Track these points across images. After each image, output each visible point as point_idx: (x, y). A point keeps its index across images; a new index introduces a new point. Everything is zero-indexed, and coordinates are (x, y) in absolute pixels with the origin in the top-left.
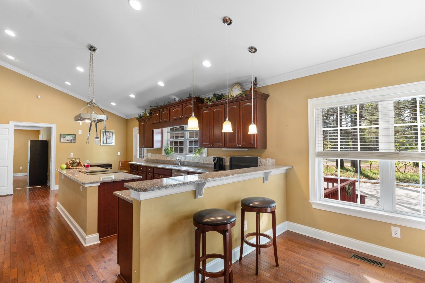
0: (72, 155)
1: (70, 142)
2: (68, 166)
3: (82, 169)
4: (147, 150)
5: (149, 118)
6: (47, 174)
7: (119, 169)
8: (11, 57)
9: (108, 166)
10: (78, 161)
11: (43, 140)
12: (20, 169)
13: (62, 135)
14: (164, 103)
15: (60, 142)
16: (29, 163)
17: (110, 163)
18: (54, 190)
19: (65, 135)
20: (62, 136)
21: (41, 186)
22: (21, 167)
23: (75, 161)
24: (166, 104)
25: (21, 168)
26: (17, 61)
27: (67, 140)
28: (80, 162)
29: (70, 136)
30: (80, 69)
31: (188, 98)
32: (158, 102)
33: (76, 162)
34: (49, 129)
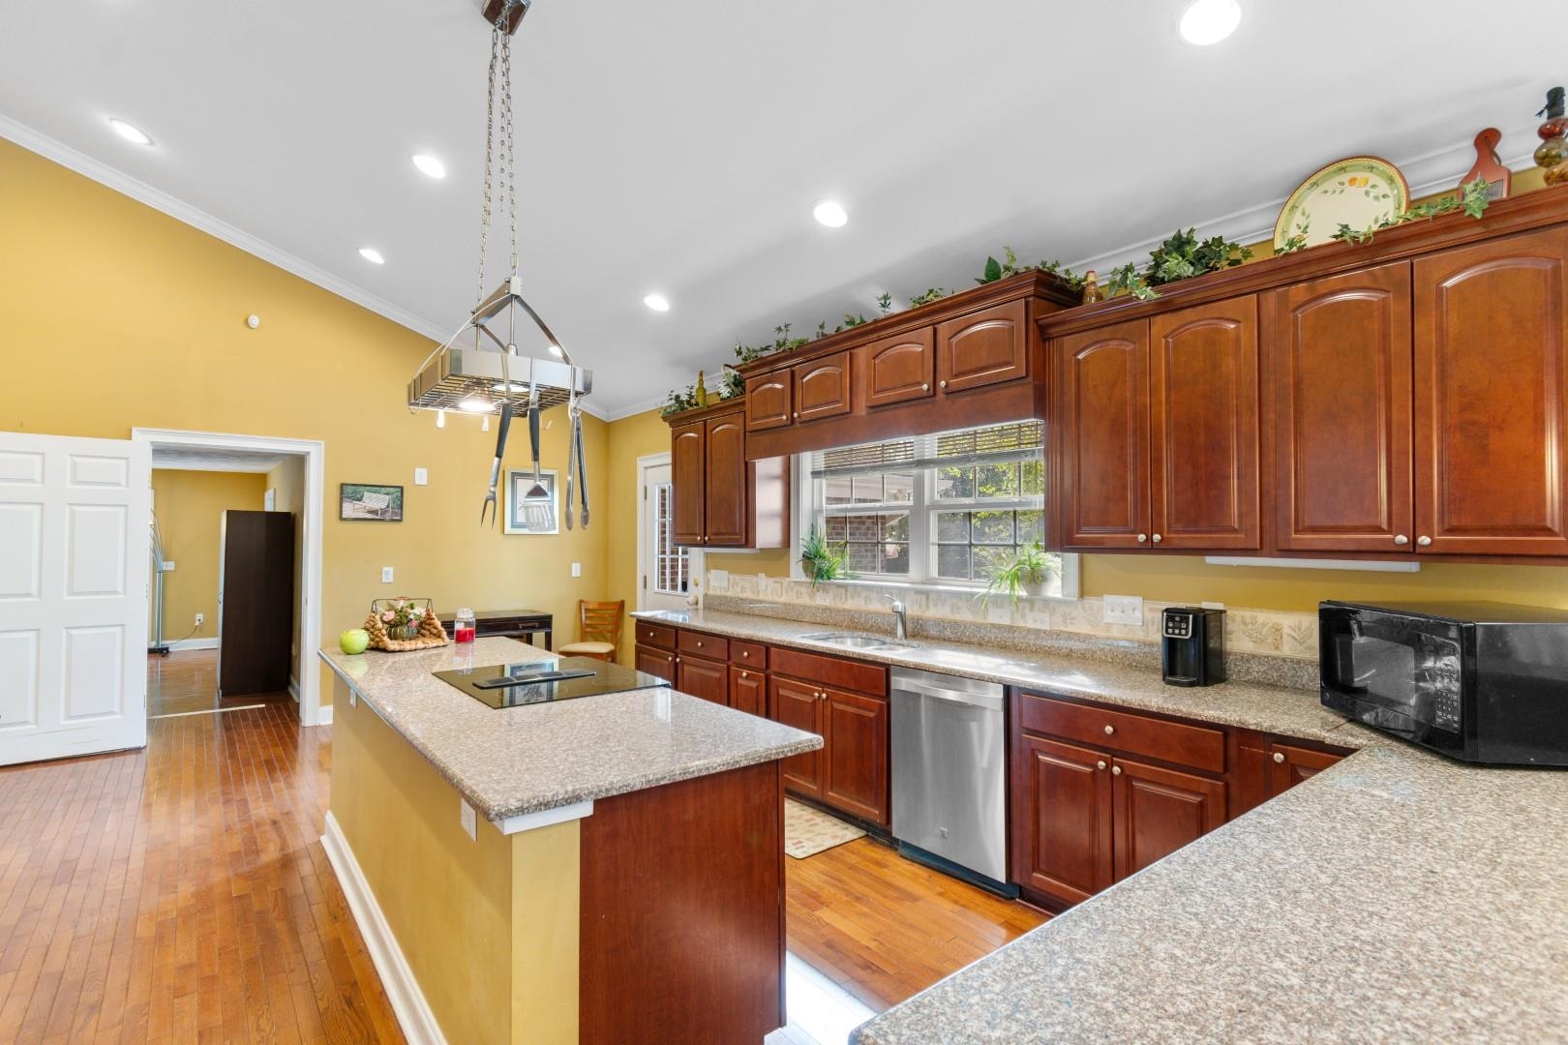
0: (387, 573)
1: (378, 517)
2: (377, 636)
3: (441, 650)
4: (706, 555)
5: (725, 408)
6: (290, 649)
7: (578, 633)
8: (129, 134)
9: (537, 624)
10: (420, 611)
11: (277, 510)
12: (197, 623)
13: (349, 490)
14: (822, 327)
15: (342, 519)
16: (222, 605)
17: (543, 610)
18: (315, 728)
19: (361, 489)
20: (348, 492)
21: (264, 705)
22: (201, 615)
23: (409, 610)
24: (830, 330)
25: (198, 618)
26: (158, 150)
27: (369, 512)
28: (429, 617)
29: (379, 493)
30: (430, 166)
31: (980, 286)
32: (786, 326)
33: (412, 617)
34: (298, 462)
